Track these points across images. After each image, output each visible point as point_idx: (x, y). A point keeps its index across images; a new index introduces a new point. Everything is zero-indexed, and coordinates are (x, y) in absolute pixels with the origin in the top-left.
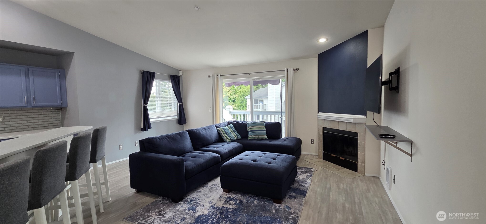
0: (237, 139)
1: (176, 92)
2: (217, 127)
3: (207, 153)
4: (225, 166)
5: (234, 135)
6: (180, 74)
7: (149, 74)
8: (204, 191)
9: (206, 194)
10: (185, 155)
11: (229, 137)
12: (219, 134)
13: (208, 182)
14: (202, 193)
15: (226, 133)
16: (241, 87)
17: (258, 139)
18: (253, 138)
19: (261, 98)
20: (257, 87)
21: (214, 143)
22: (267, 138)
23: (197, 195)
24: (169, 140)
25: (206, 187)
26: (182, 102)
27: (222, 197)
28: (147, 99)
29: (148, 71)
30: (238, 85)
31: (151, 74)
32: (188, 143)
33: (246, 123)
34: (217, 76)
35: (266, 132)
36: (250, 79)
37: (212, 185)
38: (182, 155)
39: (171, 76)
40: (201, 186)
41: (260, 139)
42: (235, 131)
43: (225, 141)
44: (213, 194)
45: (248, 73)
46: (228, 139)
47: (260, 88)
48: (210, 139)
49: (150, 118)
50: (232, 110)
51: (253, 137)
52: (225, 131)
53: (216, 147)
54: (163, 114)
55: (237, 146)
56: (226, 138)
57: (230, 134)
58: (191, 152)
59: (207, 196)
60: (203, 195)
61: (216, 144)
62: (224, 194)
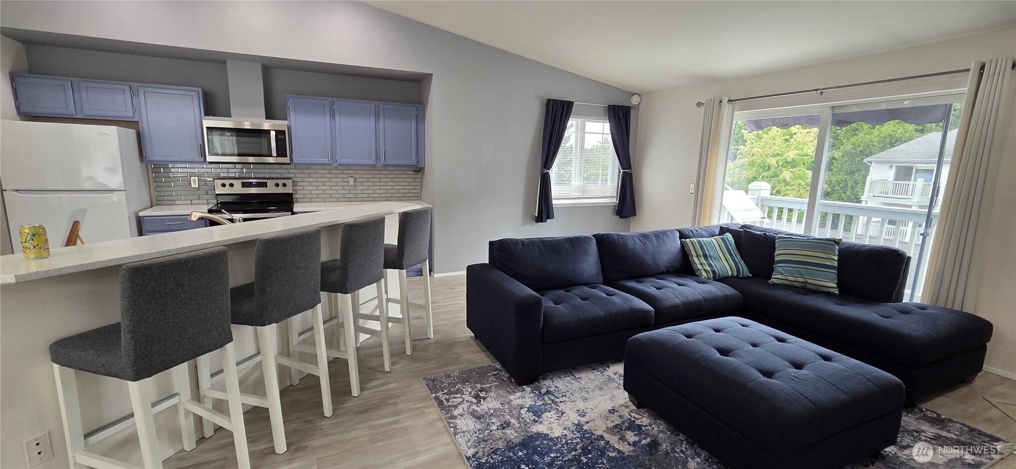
0: (736, 275)
1: (618, 145)
2: (683, 235)
3: (620, 295)
4: (638, 341)
5: (726, 264)
6: (634, 101)
7: (560, 105)
8: (587, 380)
9: (587, 391)
10: (570, 291)
11: (710, 265)
12: (684, 252)
13: (612, 363)
14: (581, 384)
15: (705, 256)
16: (857, 130)
17: (803, 288)
18: (785, 282)
19: (926, 163)
20: (920, 127)
21: (663, 273)
22: (838, 292)
23: (567, 385)
24: (543, 250)
25: (599, 373)
26: (630, 167)
27: (617, 411)
28: (550, 159)
29: (558, 100)
30: (787, 125)
31: (563, 105)
32: (590, 264)
33: (775, 237)
34: (721, 102)
35: (836, 272)
36: (822, 108)
37: (615, 374)
38: (568, 287)
39: (610, 107)
40: (591, 367)
41: (811, 289)
42: (735, 252)
43: (696, 276)
44: (602, 396)
45: (816, 90)
46: (705, 270)
47: (931, 132)
48: (650, 263)
49: (552, 197)
50: (766, 194)
51: (787, 280)
52: (702, 248)
53: (657, 286)
54: (583, 191)
55: (719, 293)
56: (700, 267)
57: (715, 258)
58: (589, 285)
59: (586, 396)
60: (581, 389)
61: (667, 278)
62: (626, 407)
